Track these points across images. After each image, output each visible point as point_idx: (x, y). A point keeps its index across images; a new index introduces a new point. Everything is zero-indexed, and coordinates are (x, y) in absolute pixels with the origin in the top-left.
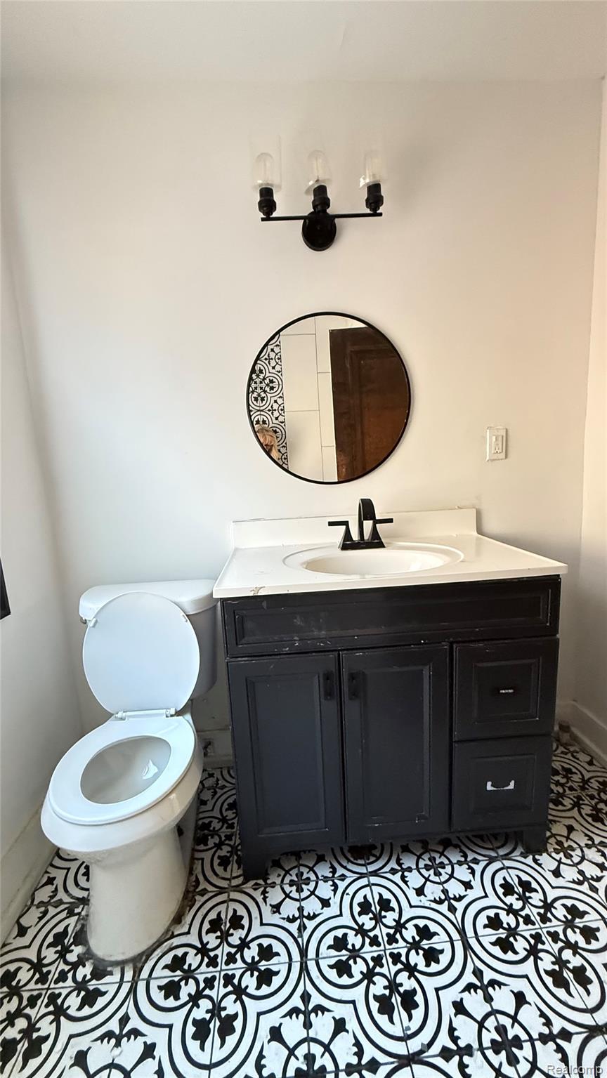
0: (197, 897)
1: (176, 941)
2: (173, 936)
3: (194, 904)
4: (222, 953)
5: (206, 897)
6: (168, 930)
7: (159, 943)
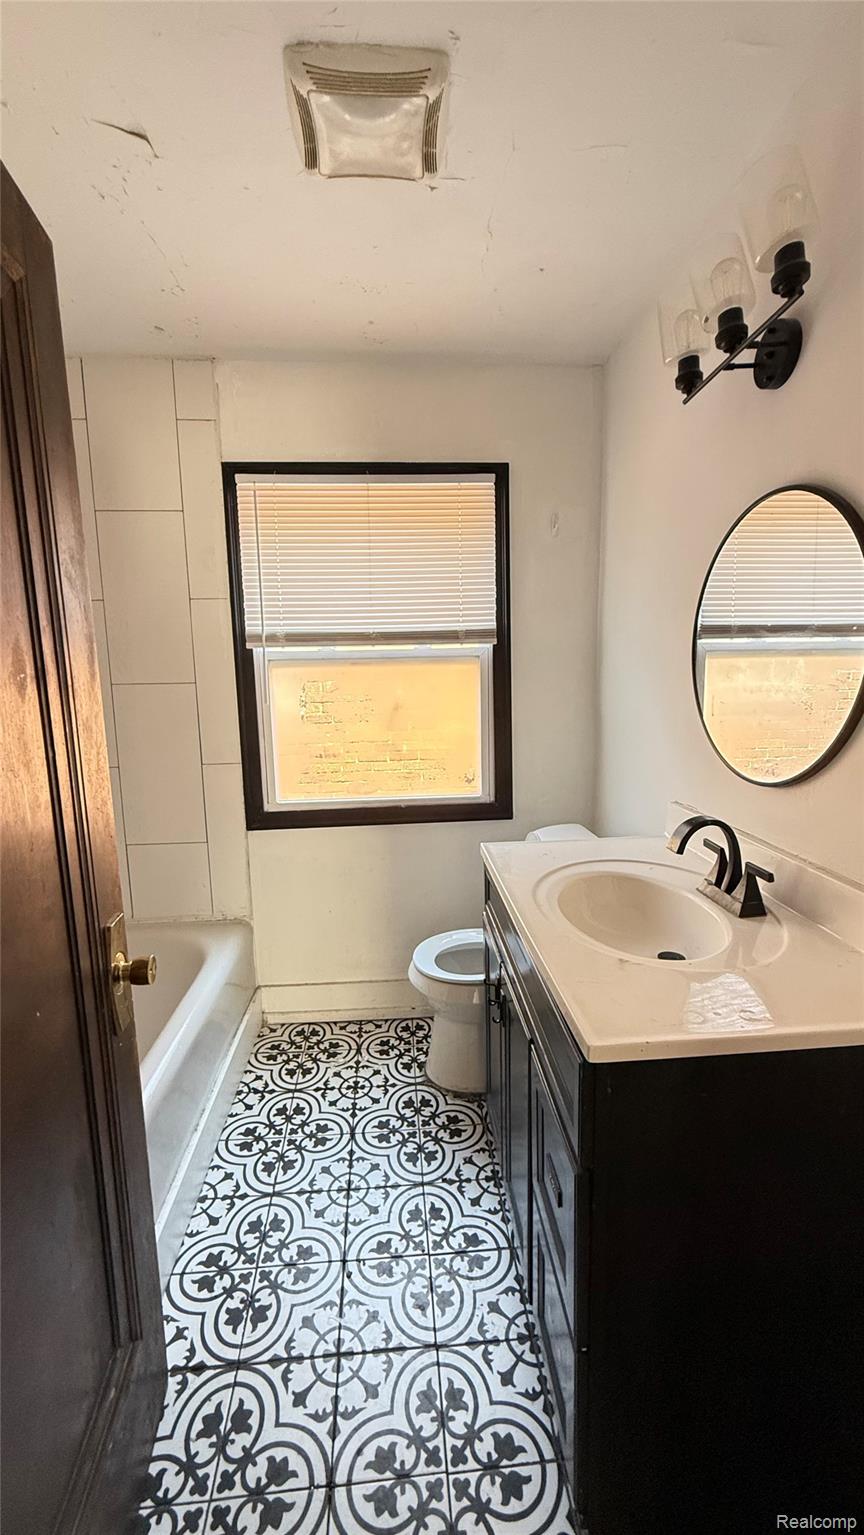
0: (476, 1104)
1: (441, 1099)
2: (444, 1096)
3: (471, 1102)
4: (433, 1128)
5: (477, 1109)
6: (448, 1091)
7: (439, 1089)
